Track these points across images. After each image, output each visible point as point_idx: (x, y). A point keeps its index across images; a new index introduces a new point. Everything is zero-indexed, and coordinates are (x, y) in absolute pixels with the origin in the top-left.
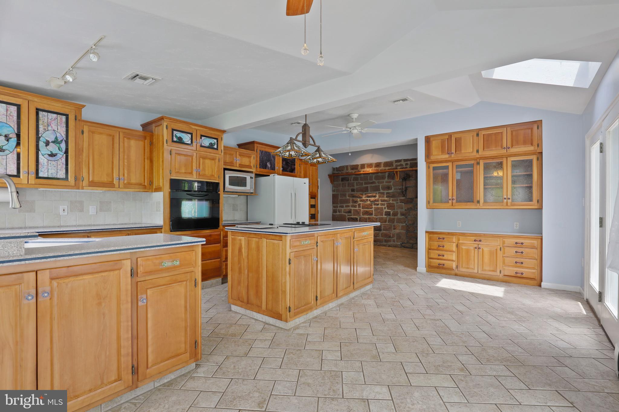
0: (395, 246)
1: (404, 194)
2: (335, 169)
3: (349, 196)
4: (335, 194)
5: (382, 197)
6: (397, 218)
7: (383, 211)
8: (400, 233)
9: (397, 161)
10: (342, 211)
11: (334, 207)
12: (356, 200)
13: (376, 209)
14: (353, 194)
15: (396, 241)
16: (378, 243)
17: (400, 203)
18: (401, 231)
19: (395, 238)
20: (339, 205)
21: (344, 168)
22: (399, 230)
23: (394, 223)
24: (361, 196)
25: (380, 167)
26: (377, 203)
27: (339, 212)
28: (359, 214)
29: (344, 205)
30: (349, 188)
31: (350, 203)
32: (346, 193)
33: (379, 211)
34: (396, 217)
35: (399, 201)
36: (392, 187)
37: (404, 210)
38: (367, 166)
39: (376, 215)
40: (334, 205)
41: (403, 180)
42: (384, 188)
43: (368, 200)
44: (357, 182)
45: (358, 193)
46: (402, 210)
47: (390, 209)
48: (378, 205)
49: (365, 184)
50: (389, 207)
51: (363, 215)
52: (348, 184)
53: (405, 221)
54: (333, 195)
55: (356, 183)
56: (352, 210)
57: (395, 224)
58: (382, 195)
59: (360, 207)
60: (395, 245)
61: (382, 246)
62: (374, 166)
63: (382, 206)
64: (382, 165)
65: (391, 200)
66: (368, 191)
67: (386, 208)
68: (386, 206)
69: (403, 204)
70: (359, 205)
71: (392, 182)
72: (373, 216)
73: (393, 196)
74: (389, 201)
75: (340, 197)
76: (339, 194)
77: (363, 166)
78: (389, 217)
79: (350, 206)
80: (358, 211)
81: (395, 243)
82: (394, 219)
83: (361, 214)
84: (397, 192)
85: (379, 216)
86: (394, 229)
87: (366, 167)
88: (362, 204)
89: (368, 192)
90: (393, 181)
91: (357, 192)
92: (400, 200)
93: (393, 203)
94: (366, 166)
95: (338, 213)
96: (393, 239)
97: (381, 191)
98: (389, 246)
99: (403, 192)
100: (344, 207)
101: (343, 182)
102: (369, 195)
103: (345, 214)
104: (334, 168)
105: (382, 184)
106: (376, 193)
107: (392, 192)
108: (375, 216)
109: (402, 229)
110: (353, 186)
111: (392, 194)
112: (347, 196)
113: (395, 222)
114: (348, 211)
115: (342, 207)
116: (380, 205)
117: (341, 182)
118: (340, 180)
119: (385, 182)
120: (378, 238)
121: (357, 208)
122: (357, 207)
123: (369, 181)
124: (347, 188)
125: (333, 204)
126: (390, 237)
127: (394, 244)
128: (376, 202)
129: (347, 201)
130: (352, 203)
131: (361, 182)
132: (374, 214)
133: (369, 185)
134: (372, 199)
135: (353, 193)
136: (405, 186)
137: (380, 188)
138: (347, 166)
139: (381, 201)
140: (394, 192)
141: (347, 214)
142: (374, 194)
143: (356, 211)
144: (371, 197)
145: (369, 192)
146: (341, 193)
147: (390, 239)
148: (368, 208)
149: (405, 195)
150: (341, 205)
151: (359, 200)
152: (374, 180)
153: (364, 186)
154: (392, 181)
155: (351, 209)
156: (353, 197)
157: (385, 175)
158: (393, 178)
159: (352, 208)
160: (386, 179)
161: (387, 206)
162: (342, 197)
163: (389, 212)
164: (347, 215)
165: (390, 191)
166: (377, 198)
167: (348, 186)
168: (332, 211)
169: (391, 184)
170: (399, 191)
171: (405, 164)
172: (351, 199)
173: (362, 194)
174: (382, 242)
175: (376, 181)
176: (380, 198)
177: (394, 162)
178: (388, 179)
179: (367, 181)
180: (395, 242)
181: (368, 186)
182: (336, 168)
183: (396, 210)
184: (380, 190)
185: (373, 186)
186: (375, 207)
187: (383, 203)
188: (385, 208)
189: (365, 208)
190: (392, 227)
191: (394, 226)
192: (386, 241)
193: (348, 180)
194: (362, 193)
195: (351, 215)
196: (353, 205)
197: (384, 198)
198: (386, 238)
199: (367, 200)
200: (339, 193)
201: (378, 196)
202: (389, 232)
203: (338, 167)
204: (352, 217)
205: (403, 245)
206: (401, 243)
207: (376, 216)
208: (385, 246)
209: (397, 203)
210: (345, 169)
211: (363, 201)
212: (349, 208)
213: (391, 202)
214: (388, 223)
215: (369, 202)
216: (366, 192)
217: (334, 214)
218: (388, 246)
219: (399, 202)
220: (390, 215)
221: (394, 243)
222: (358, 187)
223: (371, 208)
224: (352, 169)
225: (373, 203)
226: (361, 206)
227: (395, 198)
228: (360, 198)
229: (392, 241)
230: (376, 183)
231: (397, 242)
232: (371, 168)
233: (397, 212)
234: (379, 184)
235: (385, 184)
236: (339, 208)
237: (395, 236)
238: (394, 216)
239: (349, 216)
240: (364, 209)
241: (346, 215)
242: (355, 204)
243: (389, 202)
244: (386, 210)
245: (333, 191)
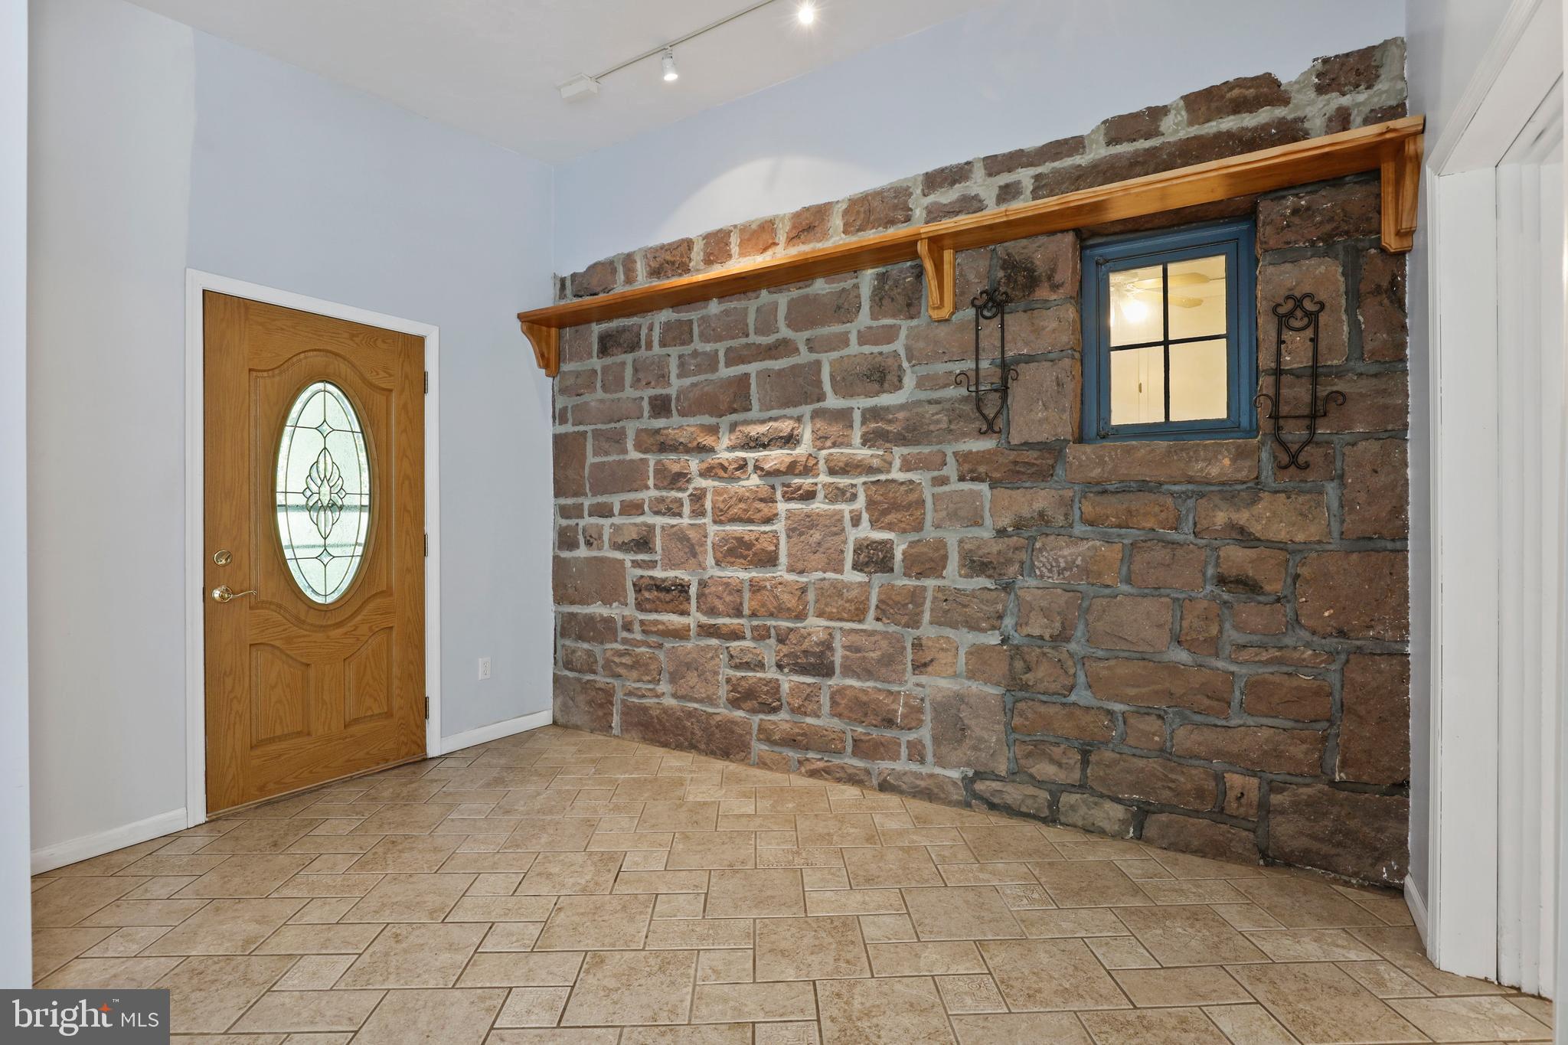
0: (928, 794)
1: (990, 412)
2: (568, 283)
3: (639, 447)
4: (566, 435)
5: (834, 445)
6: (939, 589)
7: (845, 542)
8: (961, 698)
9: (934, 180)
10: (606, 538)
11: (564, 512)
12: (676, 468)
13: (799, 527)
14: (657, 431)
15: (930, 758)
16: (811, 755)
17: (962, 479)
18: (967, 683)
19: (925, 734)
20: (587, 502)
21: (614, 271)
22: (955, 676)
23: (914, 622)
24: (708, 440)
25: (825, 235)
26: (806, 482)
27: (589, 544)
28: (695, 555)
29: (616, 501)
30: (637, 394)
31: (648, 488)
32: (623, 428)
33: (817, 536)
34: (930, 583)
35: (951, 470)
36: (905, 365)
37: (986, 533)
38: (740, 245)
39: (800, 566)
40: (563, 501)
41: (979, 309)
42: (845, 385)
43: (750, 467)
44: (687, 350)
45: (692, 420)
46: (975, 532)
47: (890, 527)
48: (810, 496)
49: (727, 365)
50: (885, 513)
51: (718, 563)
52: (636, 370)
53: (1000, 617)
54: (558, 440)
55: (680, 357)
56: (658, 531)
57: (927, 631)
58: (834, 430)
59: (702, 513)
60: (922, 784)
61: (839, 780)
62: (782, 238)
63: (838, 507)
64: (837, 222)
65: (897, 463)
66: (748, 409)
67: (865, 516)
68: (860, 503)
69: (984, 488)
70: (698, 497)
71: (903, 333)
72: (782, 573)
73: (912, 434)
74: (879, 471)
75: (595, 454)
76: (589, 435)
77: (717, 244)
78: (879, 579)
79: (646, 508)
80: (692, 534)
81: (925, 770)
82: (916, 597)
83: (710, 561)
84: (937, 402)
85: (819, 575)
86: (920, 667)
87: (734, 249)
88: (717, 492)
89: (749, 415)
90: (914, 322)
91: (682, 414)
92: (963, 458)
93: (911, 482)
94: (734, 240)
95: (582, 552)
96: (912, 736)
97: (832, 402)
98: (884, 787)
99: (979, 403)
100: (611, 515)
101: (608, 361)
102: (756, 430)
103: (618, 555)
104: (563, 281)
105: (835, 355)
106: (799, 419)
107: (902, 407)
108: (791, 569)
109: (972, 675)
110: (663, 378)
111: (901, 415)
112: (630, 445)
113: (927, 617)
114: (635, 536)
115: (604, 511)
116: (820, 495)
117: (596, 363)
118: (595, 347)
119: (853, 338)
120: (809, 720)
121: (686, 521)
122: (687, 509)
123: (754, 339)
124: (629, 392)
125: (556, 495)
126: (889, 722)
127: (918, 776)
128: (800, 475)
129: (629, 478)
130: (656, 487)
131: (708, 347)
132: (783, 559)
133: (752, 368)
134: (775, 457)
135: (659, 423)
136: (997, 354)
137: (819, 383)
138: (629, 259)
139: (832, 472)
140: (918, 403)
141: (628, 558)
142: (785, 427)
143: (679, 537)
144: (764, 446)
145: (755, 413)
146: (599, 426)
147: (889, 734)
148: (750, 521)
149: (1000, 423)
150: (600, 499)
151: (694, 465)
152: (785, 332)
153: (725, 372)
154: (905, 325)
155: (651, 528)
156: (664, 447)
157: (856, 286)
158: (910, 306)
159: (659, 521)
160: (864, 319)
161: (871, 504)
162: (607, 453)
163: (886, 547)
164: (628, 564)
165: (886, 400)
166: (801, 451)
167: (636, 383)
168: (550, 537)
169: (899, 346)
170: (952, 392)
171: (996, 191)
172: (652, 464)
173: (714, 430)
174: (839, 752)
175: (800, 338)
176: (824, 452)
177: (919, 191)
178: (874, 317)
179: (744, 341)
180: (922, 761)
181: (747, 376)
182: (574, 276)
183: (930, 533)
184: (821, 398)
185: (780, 373)
186: (790, 514)
187: (843, 481)
188: (856, 521)
189: (734, 520)
190: (904, 648)
191: (918, 645)
192: (861, 748)
193: (634, 347)
194: (713, 421)
195: (652, 565)
196: (662, 500)
197: (849, 445)
198: (860, 729)
199: (742, 466)
200: (589, 428)
201: (807, 436)
202: (879, 685)
203: (581, 268)
204: (658, 573)
205: (980, 786)
206: (970, 773)
207: (801, 572)
208: (853, 780)
209: (943, 481)
210: (621, 276)
211: (722, 473)
212: (639, 520)
213: (896, 475)
214: (879, 626)
215: (754, 481)
216: (734, 411)
217: (565, 554)
218: (875, 782)
219: (954, 477)
220: (892, 570)
221: (914, 767)
222: (687, 381)
223: (768, 521)
224: (656, 272)
225: (777, 481)
226: (708, 505)
227: (926, 450)
228: (703, 455)
229: (904, 751)
230: (797, 350)
231: (940, 761)
232: (765, 250)
233: (941, 545)
234: (814, 356)
235: (854, 348)
236: (588, 521)
237: (928, 717)
238: (920, 575)
239: (639, 572)
240: (728, 528)
241: (622, 562)
242: (674, 494)
243: (883, 477)
244: (865, 532)
245: (560, 417)
